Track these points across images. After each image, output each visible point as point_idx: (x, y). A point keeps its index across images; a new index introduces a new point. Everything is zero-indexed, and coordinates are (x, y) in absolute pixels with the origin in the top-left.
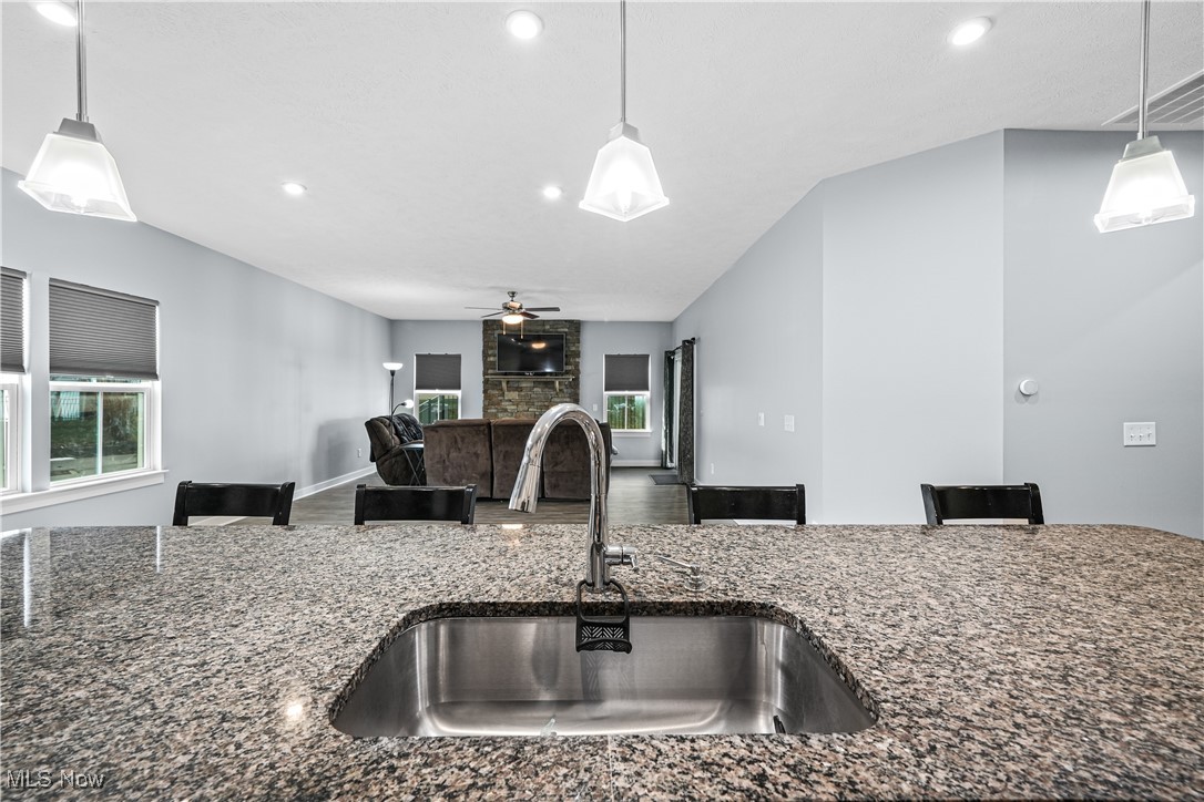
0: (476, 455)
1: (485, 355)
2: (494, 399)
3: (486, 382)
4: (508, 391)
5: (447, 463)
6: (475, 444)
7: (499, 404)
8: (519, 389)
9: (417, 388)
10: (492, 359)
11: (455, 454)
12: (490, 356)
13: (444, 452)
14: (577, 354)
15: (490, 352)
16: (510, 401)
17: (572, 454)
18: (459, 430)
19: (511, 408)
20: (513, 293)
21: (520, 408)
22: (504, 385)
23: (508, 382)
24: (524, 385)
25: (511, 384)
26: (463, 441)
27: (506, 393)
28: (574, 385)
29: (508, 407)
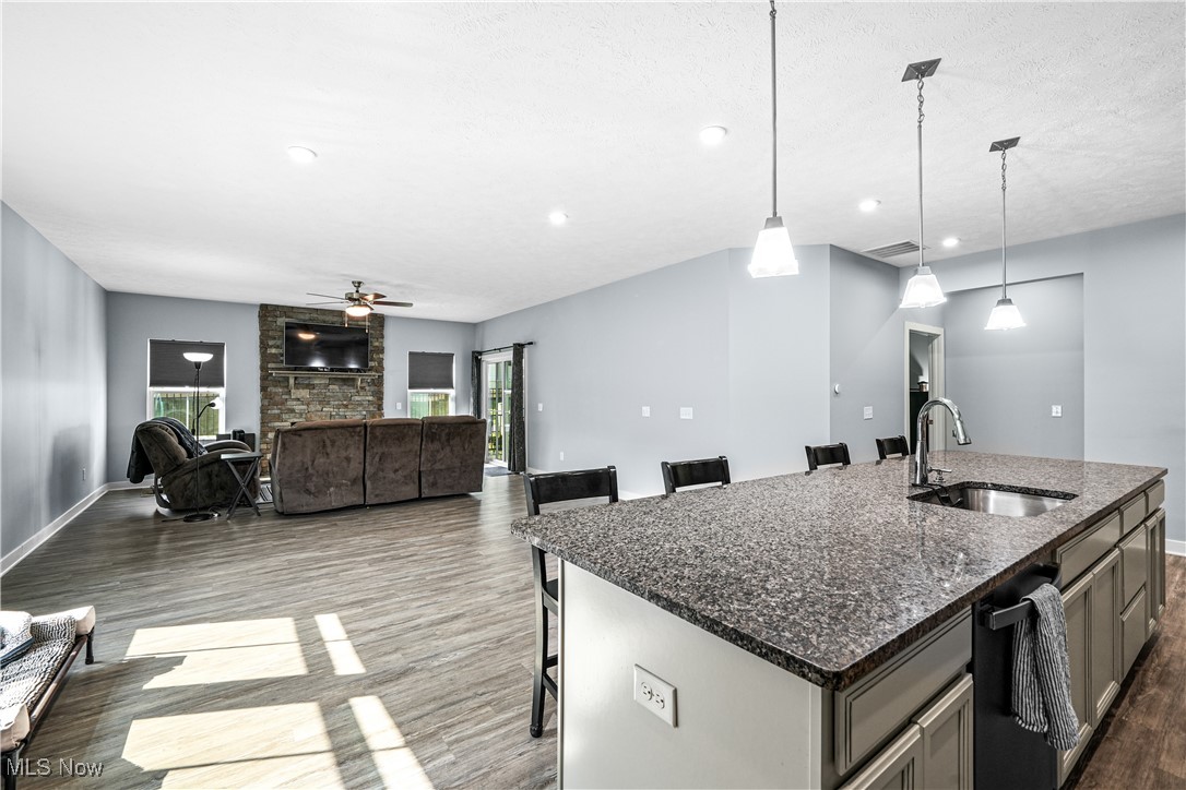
0: (348, 459)
1: (264, 346)
2: (277, 398)
3: (265, 378)
4: (297, 388)
5: (310, 471)
6: (347, 448)
7: (284, 402)
8: (310, 387)
9: (152, 385)
10: (274, 351)
11: (322, 460)
12: (271, 347)
13: (308, 460)
14: (380, 350)
15: (271, 343)
16: (298, 399)
17: (452, 451)
18: (329, 433)
19: (299, 408)
20: (359, 283)
21: (312, 408)
22: (292, 381)
23: (296, 378)
24: (316, 382)
25: (300, 381)
26: (333, 445)
27: (293, 391)
28: (378, 383)
29: (296, 407)
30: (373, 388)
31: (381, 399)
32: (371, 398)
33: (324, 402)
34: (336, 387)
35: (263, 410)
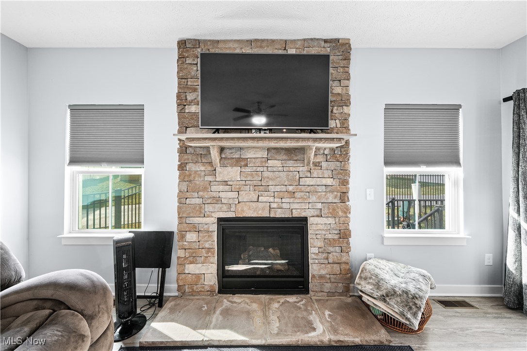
1: (182, 102)
2: (198, 181)
4: (223, 166)
8: (241, 162)
9: (71, 162)
10: (193, 108)
12: (190, 103)
14: (345, 101)
15: (190, 97)
16: (225, 183)
19: (228, 196)
21: (244, 197)
22: (215, 154)
23: (222, 150)
25: (227, 152)
27: (218, 169)
28: (342, 154)
29: (222, 195)
30: (333, 165)
31: (345, 182)
32: (329, 182)
33: (261, 187)
34: (277, 163)
35: (182, 198)
